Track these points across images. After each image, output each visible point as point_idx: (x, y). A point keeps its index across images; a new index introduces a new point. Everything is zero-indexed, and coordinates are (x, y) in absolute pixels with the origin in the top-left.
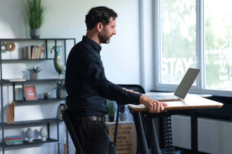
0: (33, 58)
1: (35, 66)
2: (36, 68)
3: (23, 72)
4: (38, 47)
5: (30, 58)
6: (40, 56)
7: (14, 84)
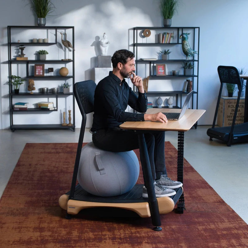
0: (163, 43)
1: (166, 48)
2: (167, 51)
3: (158, 53)
4: (168, 34)
5: (161, 42)
6: (169, 41)
7: (150, 62)
